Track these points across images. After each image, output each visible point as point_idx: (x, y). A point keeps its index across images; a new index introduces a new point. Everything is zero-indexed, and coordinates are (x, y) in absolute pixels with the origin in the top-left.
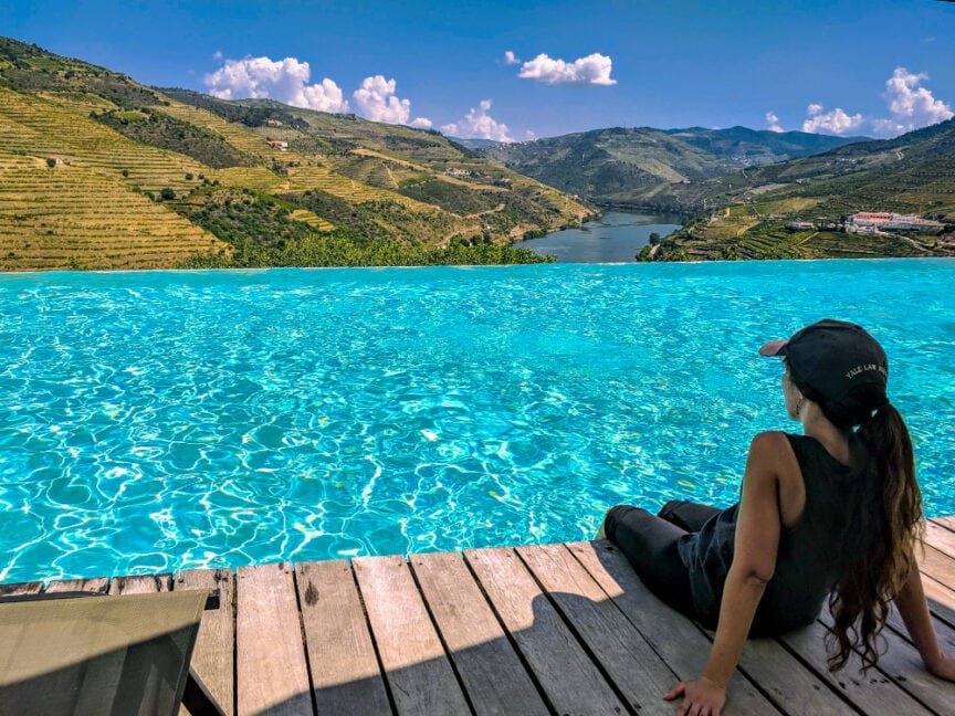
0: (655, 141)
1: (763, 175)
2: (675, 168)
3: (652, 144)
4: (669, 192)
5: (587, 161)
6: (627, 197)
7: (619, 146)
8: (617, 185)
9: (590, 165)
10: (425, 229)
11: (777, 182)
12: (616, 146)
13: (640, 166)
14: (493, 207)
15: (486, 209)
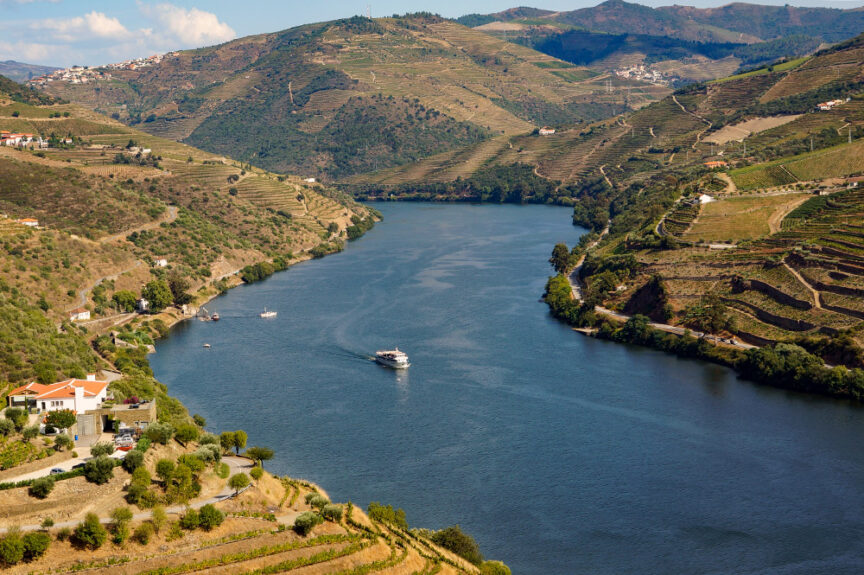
0: (445, 44)
1: (720, 102)
2: (502, 102)
3: (442, 52)
4: (510, 158)
5: (302, 99)
6: (416, 175)
7: (369, 60)
8: (384, 150)
9: (308, 108)
10: (25, 275)
11: (763, 114)
12: (363, 61)
13: (426, 103)
14: (154, 215)
15: (143, 221)
